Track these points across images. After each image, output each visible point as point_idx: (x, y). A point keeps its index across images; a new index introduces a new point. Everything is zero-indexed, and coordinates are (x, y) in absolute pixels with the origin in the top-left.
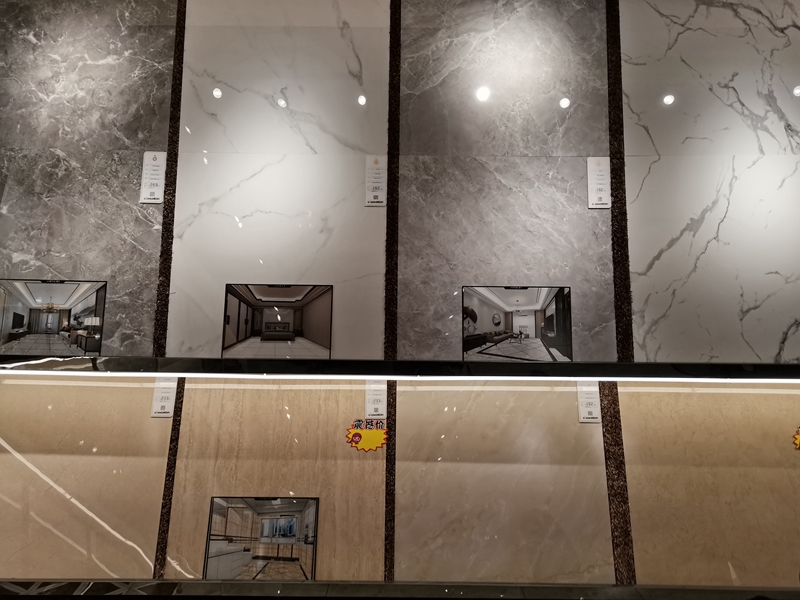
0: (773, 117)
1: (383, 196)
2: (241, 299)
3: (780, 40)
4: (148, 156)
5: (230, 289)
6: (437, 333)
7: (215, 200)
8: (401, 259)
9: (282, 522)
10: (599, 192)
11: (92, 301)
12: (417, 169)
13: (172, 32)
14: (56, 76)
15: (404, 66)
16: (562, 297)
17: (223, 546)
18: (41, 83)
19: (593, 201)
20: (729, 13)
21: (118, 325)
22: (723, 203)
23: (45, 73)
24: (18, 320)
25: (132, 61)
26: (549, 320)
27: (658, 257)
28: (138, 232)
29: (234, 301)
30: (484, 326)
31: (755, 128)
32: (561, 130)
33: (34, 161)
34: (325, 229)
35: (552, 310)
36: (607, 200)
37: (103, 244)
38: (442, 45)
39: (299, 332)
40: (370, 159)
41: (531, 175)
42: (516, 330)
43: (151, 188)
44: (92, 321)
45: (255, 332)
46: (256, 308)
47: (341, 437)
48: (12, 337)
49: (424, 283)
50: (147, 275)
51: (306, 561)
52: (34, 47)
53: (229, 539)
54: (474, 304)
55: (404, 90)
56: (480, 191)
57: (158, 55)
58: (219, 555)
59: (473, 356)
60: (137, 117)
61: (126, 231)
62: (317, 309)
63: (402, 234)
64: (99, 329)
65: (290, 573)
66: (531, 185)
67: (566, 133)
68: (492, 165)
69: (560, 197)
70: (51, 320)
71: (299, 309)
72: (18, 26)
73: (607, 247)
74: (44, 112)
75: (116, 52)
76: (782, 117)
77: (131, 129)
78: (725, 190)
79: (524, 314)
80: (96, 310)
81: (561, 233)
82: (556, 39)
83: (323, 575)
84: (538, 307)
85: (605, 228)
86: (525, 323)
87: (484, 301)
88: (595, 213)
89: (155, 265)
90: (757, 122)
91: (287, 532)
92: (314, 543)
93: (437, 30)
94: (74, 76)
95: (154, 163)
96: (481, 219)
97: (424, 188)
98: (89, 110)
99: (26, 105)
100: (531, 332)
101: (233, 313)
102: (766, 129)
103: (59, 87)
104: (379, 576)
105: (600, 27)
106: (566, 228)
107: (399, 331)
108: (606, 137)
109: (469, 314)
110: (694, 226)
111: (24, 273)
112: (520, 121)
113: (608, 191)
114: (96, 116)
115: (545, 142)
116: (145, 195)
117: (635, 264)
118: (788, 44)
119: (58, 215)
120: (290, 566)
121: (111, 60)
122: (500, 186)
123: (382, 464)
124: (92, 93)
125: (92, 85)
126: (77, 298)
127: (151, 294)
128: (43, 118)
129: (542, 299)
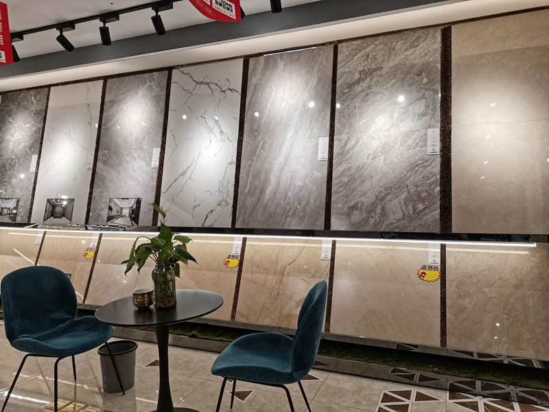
0: (216, 128)
1: (91, 166)
3: (224, 95)
4: (33, 156)
7: (48, 170)
10: (155, 163)
11: (15, 205)
12: (103, 156)
13: (44, 114)
14: (16, 131)
16: (138, 202)
18: (11, 135)
19: (153, 165)
20: (207, 86)
21: (21, 212)
22: (194, 163)
23: (13, 131)
25: (33, 125)
26: (133, 211)
27: (170, 186)
28: (28, 182)
29: (48, 204)
30: (114, 213)
31: (210, 133)
32: (147, 138)
33: (7, 160)
34: (75, 179)
35: (134, 207)
36: (157, 164)
37: (20, 186)
38: (115, 109)
39: (63, 215)
40: (89, 153)
41: (136, 156)
42: (123, 214)
43: (33, 168)
44: (15, 211)
45: (52, 215)
46: (54, 207)
47: (82, 253)
49: (99, 197)
50: (29, 196)
52: (11, 123)
54: (112, 205)
55: (102, 127)
56: (120, 163)
57: (39, 123)
59: (110, 223)
60: (32, 144)
61: (25, 182)
63: (96, 180)
64: (16, 214)
66: (135, 160)
68: (125, 153)
69: (143, 164)
70: (6, 211)
72: (9, 117)
73: (155, 183)
74: (11, 144)
75: (30, 122)
76: (220, 127)
77: (31, 147)
78: (196, 159)
79: (126, 208)
80: (16, 208)
81: (142, 178)
82: (149, 104)
84: (131, 206)
85: (156, 175)
86: (126, 212)
87: (116, 204)
88: (153, 170)
89: (31, 193)
90: (211, 130)
93: (114, 104)
94: (19, 131)
96: (119, 173)
97: (105, 163)
98: (21, 142)
99: (8, 142)
100: (127, 215)
101: (48, 209)
102: (213, 133)
103: (15, 136)
104: (82, 301)
106: (143, 176)
110: (183, 174)
111: (1, 196)
112: (135, 136)
113: (158, 161)
114: (23, 144)
115: (142, 143)
116: (31, 170)
117: (163, 189)
118: (226, 97)
119: (11, 177)
121: (28, 125)
122: (127, 161)
123: (91, 264)
124: (23, 136)
125: (23, 134)
126: (11, 204)
127: (29, 203)
128: (11, 146)
129: (132, 203)
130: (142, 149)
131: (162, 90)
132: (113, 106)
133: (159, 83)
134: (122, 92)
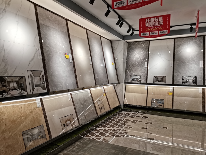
1: (172, 66)
2: (155, 77)
4: (145, 62)
5: (154, 76)
6: (179, 81)
7: (152, 67)
8: (175, 73)
9: (160, 102)
11: (140, 77)
12: (177, 63)
13: (148, 49)
15: (175, 51)
16: (196, 77)
17: (153, 103)
18: (134, 55)
19: (200, 66)
21: (142, 80)
23: (135, 54)
24: (132, 79)
25: (144, 53)
26: (194, 80)
28: (144, 70)
29: (155, 78)
30: (185, 81)
33: (134, 63)
34: (165, 70)
36: (202, 66)
37: (141, 72)
38: (180, 48)
39: (162, 81)
40: (171, 62)
42: (189, 81)
43: (146, 66)
45: (157, 81)
46: (157, 78)
47: (167, 93)
48: (132, 81)
49: (177, 76)
51: (163, 106)
52: (134, 52)
53: (154, 103)
54: (184, 78)
55: (175, 54)
56: (185, 65)
57: (146, 52)
58: (153, 104)
59: (183, 84)
61: (143, 70)
62: (164, 79)
63: (175, 70)
64: (140, 80)
66: (192, 64)
67: (197, 58)
68: (187, 62)
69: (196, 66)
70: (136, 79)
71: (162, 79)
72: (132, 50)
73: (202, 72)
74: (135, 58)
77: (144, 60)
79: (190, 79)
81: (196, 70)
82: (196, 47)
83: (165, 107)
84: (192, 79)
85: (202, 69)
86: (191, 81)
87: (185, 78)
89: (146, 74)
91: (161, 103)
92: (164, 104)
93: (180, 47)
94: (138, 55)
95: (146, 63)
96: (185, 68)
97: (178, 65)
98: (139, 58)
99: (133, 58)
103: (136, 56)
104: (171, 108)
105: (202, 45)
106: (196, 69)
107: (174, 81)
108: (202, 58)
109: (183, 79)
111: (133, 75)
112: (190, 57)
113: (203, 65)
114: (140, 58)
115: (194, 59)
119: (136, 69)
120: (161, 106)
121: (141, 53)
122: (188, 65)
123: (172, 96)
124: (139, 56)
125: (139, 55)
126: (138, 77)
127: (146, 77)
129: (193, 78)
130: (194, 61)
131: (201, 42)
132: (179, 47)
133: (199, 40)
134: (183, 43)
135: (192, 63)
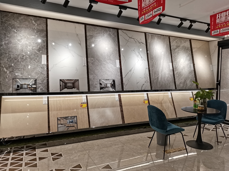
0: (139, 55)
1: (86, 65)
2: (63, 82)
3: (140, 45)
4: (43, 56)
5: (60, 80)
6: (96, 87)
7: (56, 64)
8: (89, 75)
9: (71, 120)
10: (118, 66)
11: (34, 82)
12: (91, 60)
14: (22, 39)
15: (88, 43)
16: (114, 81)
19: (117, 67)
20: (133, 40)
21: (40, 87)
22: (134, 67)
24: (18, 86)
26: (112, 85)
27: (126, 75)
28: (42, 70)
29: (61, 82)
30: (103, 86)
31: (137, 57)
32: (112, 55)
34: (77, 70)
35: (112, 83)
37: (35, 72)
38: (94, 40)
39: (74, 87)
40: (83, 58)
41: (108, 62)
42: (108, 86)
45: (66, 88)
46: (66, 83)
47: (79, 106)
49: (93, 79)
50: (45, 78)
53: (62, 124)
54: (101, 82)
55: (88, 47)
56: (101, 64)
57: (43, 37)
58: (60, 127)
59: (102, 90)
60: (40, 48)
61: (39, 69)
62: (76, 84)
63: (89, 71)
64: (36, 88)
65: (73, 128)
66: (108, 64)
67: (113, 56)
68: (102, 60)
69: (113, 66)
70: (25, 86)
71: (73, 84)
72: (12, 28)
73: (119, 74)
74: (20, 46)
75: (34, 35)
76: (141, 56)
77: (39, 50)
78: (134, 66)
79: (109, 84)
80: (35, 84)
83: (79, 128)
85: (119, 71)
87: (103, 82)
88: (118, 68)
89: (46, 76)
90: (138, 56)
91: (72, 122)
92: (77, 123)
93: (93, 38)
94: (25, 39)
95: (44, 57)
96: (101, 69)
97: (92, 63)
98: (29, 46)
100: (110, 87)
101: (61, 84)
102: (139, 57)
103: (22, 41)
104: (88, 127)
105: (117, 40)
106: (114, 71)
107: (90, 87)
108: (118, 57)
110: (130, 71)
111: (18, 77)
112: (106, 53)
114: (31, 47)
115: (110, 57)
116: (43, 63)
117: (123, 76)
118: (141, 45)
119: (25, 66)
121: (33, 37)
122: (104, 64)
123: (87, 110)
124: (30, 43)
125: (30, 41)
126: (31, 82)
127: (46, 81)
128: (19, 47)
129: (111, 81)
130: (111, 59)
131: (115, 37)
133: (114, 34)
134: (96, 33)
135: (108, 61)
